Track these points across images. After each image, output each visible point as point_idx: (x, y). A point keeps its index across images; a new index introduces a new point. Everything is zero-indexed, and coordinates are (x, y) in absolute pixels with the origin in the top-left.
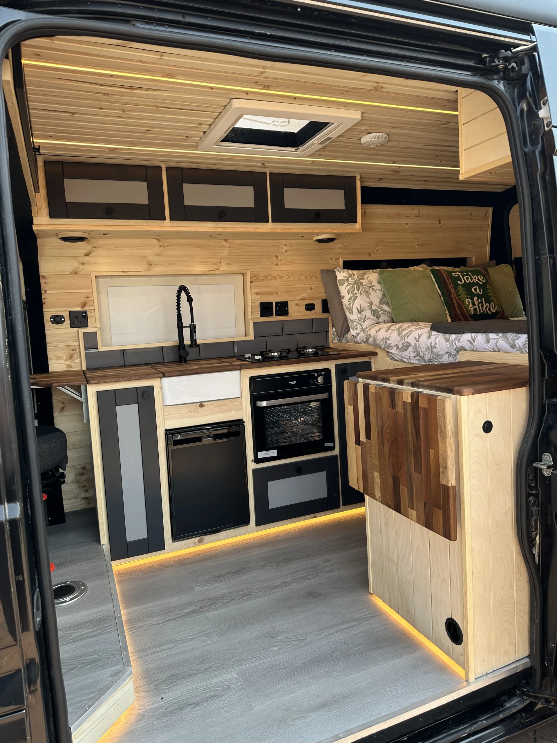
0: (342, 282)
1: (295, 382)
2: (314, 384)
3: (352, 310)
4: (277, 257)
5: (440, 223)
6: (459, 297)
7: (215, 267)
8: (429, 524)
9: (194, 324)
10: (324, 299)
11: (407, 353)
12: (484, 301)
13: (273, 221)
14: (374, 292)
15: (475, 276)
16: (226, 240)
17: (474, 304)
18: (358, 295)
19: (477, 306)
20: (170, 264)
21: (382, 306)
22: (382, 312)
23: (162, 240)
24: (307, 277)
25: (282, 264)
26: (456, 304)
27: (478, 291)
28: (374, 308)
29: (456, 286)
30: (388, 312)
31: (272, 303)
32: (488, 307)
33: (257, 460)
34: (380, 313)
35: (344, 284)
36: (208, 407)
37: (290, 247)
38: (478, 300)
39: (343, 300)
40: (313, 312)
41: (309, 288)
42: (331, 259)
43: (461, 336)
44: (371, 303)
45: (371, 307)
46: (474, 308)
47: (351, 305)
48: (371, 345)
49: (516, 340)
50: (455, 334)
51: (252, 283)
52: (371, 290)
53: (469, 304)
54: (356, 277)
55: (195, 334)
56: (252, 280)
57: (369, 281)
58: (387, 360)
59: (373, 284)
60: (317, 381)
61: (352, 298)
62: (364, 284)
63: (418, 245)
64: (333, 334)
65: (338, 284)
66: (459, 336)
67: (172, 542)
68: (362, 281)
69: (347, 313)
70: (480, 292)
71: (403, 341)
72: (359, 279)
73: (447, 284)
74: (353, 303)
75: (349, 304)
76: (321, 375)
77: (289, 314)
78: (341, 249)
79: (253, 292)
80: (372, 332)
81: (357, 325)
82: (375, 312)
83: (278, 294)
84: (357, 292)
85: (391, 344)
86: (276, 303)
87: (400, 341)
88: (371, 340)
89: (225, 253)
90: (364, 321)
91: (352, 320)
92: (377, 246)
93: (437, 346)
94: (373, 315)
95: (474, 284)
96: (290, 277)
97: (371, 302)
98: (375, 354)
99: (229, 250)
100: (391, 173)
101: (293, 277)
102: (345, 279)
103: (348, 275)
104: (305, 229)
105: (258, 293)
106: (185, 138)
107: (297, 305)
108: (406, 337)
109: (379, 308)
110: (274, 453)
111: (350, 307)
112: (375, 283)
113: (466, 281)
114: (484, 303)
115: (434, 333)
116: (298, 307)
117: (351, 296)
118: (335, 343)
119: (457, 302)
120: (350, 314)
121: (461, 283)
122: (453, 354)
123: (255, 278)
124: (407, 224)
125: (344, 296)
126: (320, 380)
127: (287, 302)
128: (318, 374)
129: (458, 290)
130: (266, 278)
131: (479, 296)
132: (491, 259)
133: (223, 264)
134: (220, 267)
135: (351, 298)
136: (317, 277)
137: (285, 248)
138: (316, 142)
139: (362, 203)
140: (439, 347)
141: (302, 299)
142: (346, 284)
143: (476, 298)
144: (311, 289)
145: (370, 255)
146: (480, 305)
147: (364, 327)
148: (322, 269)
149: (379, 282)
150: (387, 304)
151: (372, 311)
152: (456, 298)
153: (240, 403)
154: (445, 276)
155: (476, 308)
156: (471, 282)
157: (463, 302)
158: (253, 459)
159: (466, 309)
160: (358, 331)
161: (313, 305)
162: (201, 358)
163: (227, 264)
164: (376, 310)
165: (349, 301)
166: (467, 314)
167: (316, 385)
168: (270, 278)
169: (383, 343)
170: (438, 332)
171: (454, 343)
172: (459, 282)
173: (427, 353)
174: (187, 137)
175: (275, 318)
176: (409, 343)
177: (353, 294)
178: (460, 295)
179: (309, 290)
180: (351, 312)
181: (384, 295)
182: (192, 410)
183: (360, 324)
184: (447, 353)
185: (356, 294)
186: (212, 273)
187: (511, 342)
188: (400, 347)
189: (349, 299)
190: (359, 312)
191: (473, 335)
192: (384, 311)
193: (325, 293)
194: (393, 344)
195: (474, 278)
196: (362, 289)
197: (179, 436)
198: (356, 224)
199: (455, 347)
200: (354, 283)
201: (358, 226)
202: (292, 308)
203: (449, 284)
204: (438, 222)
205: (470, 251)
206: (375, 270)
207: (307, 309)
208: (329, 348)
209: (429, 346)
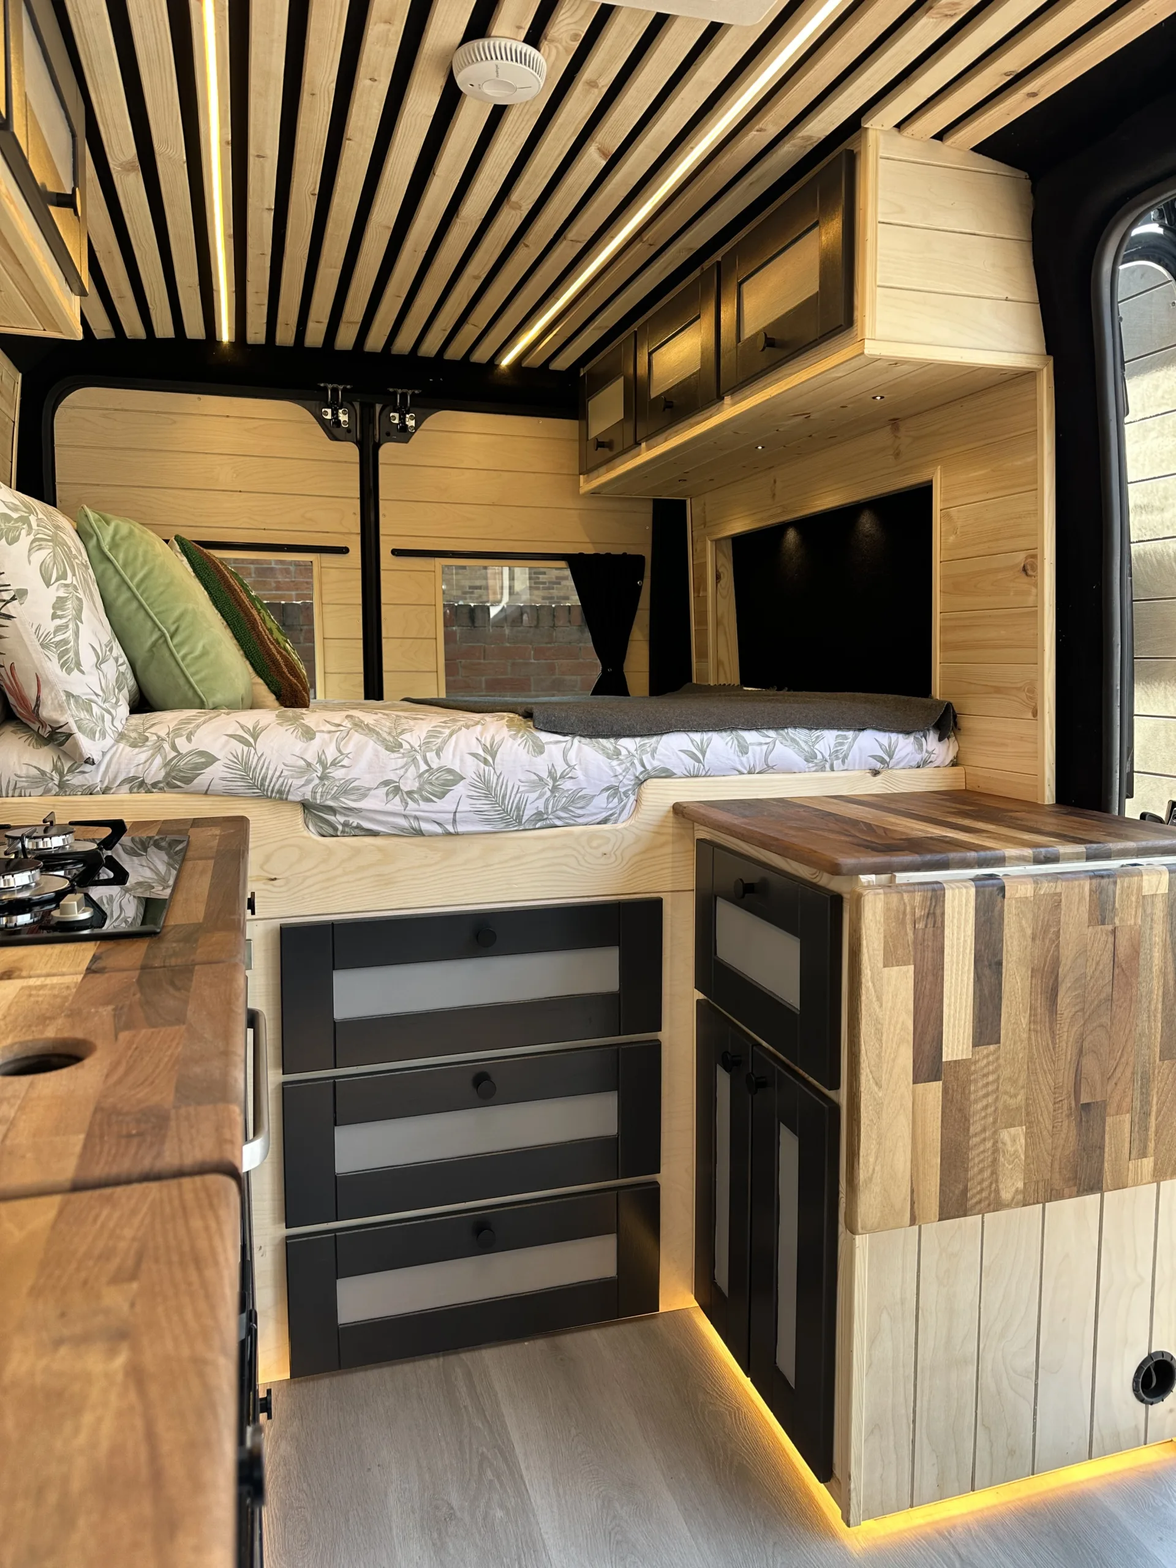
3: (77, 654)
6: (275, 637)
11: (446, 804)
29: (253, 602)
35: (16, 539)
43: (658, 742)
47: (69, 634)
48: (207, 793)
49: (815, 743)
50: (633, 736)
61: (69, 604)
66: (653, 740)
69: (50, 667)
71: (423, 767)
73: (237, 592)
74: (75, 625)
75: (58, 629)
85: (351, 781)
87: (404, 767)
88: (209, 773)
93: (578, 773)
108: (432, 754)
111: (65, 642)
117: (62, 593)
119: (278, 651)
120: (69, 671)
135: (60, 603)
140: (586, 775)
142: (26, 539)
152: (271, 638)
157: (287, 651)
165: (54, 616)
170: (565, 735)
171: (636, 762)
173: (534, 796)
176: (450, 771)
177: (66, 586)
178: (272, 630)
180: (71, 664)
185: (75, 587)
187: (806, 748)
188: (410, 785)
189: (54, 608)
191: (697, 737)
199: (638, 771)
203: (241, 594)
209: (545, 775)
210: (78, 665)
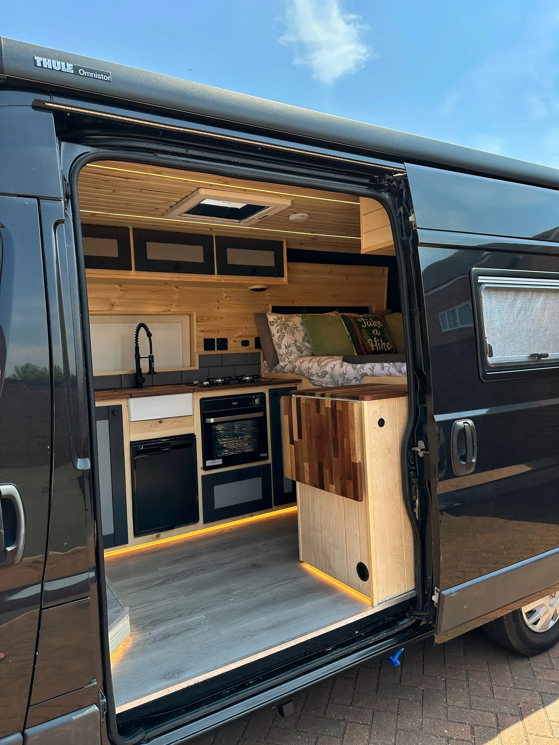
0: (273, 323)
1: (237, 403)
2: (252, 405)
3: (281, 346)
4: (218, 302)
5: (347, 279)
6: (363, 337)
7: (167, 308)
8: (344, 493)
9: (152, 355)
10: (256, 337)
11: (325, 379)
12: (381, 341)
13: (218, 274)
14: (298, 332)
15: (375, 322)
16: (177, 287)
17: (374, 343)
18: (286, 334)
19: (376, 345)
20: (129, 305)
21: (304, 343)
22: (304, 348)
23: (123, 285)
24: (243, 318)
25: (223, 308)
26: (360, 343)
27: (377, 333)
28: (298, 344)
29: (360, 328)
30: (309, 348)
31: (214, 339)
32: (385, 346)
33: (205, 468)
34: (303, 349)
35: (274, 325)
36: (166, 423)
37: (229, 293)
38: (377, 340)
39: (273, 338)
40: (248, 347)
41: (244, 328)
42: (262, 304)
43: (364, 365)
44: (296, 341)
45: (296, 344)
46: (374, 346)
47: (280, 342)
48: (297, 374)
49: (402, 367)
50: (360, 364)
51: (198, 322)
52: (295, 330)
53: (371, 343)
54: (283, 319)
55: (153, 363)
56: (198, 320)
57: (294, 323)
58: (309, 385)
59: (297, 325)
60: (254, 403)
61: (281, 337)
62: (290, 325)
63: (331, 295)
64: (265, 366)
65: (269, 324)
66: (363, 365)
67: (134, 538)
68: (289, 323)
69: (277, 348)
70: (379, 334)
71: (322, 370)
72: (286, 321)
73: (354, 327)
74: (282, 341)
75: (278, 341)
76: (257, 397)
77: (228, 349)
78: (270, 297)
79: (199, 330)
80: (298, 364)
81: (285, 358)
82: (299, 348)
83: (219, 332)
84: (285, 332)
85: (312, 372)
86: (218, 339)
87: (319, 370)
88: (296, 369)
89: (176, 297)
90: (291, 355)
91: (281, 354)
92: (298, 295)
93: (348, 373)
94: (298, 350)
95: (374, 328)
96: (229, 318)
97: (296, 339)
98: (300, 381)
99: (179, 295)
100: (310, 240)
101: (231, 318)
102: (275, 321)
103: (277, 318)
104: (244, 281)
105: (202, 331)
106: (155, 209)
107: (235, 341)
108: (324, 367)
109: (302, 345)
110: (219, 462)
111: (279, 344)
112: (298, 325)
113: (368, 325)
114: (382, 342)
115: (345, 363)
116: (235, 343)
117: (280, 334)
118: (266, 373)
119: (362, 342)
120: (279, 349)
121: (364, 327)
122: (359, 379)
123: (201, 318)
124: (322, 279)
125: (274, 335)
126: (257, 401)
127: (227, 339)
128: (255, 397)
129: (362, 331)
130: (209, 318)
131: (378, 337)
132: (387, 308)
133: (173, 306)
134: (171, 308)
135: (279, 336)
136: (251, 319)
137: (225, 294)
138: (256, 218)
139: (288, 261)
140: (349, 373)
141: (239, 337)
142: (275, 325)
143: (375, 338)
144: (246, 328)
145: (293, 302)
146: (379, 344)
147: (291, 360)
148: (255, 312)
149: (302, 324)
150: (309, 342)
151: (297, 347)
152: (361, 338)
153: (192, 420)
154: (352, 321)
155: (376, 346)
156: (372, 326)
157: (366, 341)
158: (202, 467)
159: (368, 346)
160: (286, 363)
161: (248, 341)
162: (154, 385)
163: (177, 306)
164: (300, 346)
165: (278, 339)
166: (369, 351)
167: (254, 405)
168: (212, 318)
169: (306, 372)
170: (348, 363)
171: (359, 371)
172: (362, 325)
173: (340, 379)
174: (156, 209)
175: (216, 352)
176: (326, 371)
177: (281, 333)
178: (364, 336)
179: (245, 329)
180: (280, 348)
181: (306, 335)
182: (153, 426)
183: (287, 357)
184: (355, 378)
185: (284, 333)
186: (165, 313)
187: (399, 368)
188: (320, 374)
189: (278, 337)
190: (286, 348)
191: (373, 364)
192: (306, 347)
193: (258, 332)
194: (314, 373)
195: (374, 323)
196: (288, 330)
197: (142, 447)
198: (283, 278)
199: (360, 373)
200: (282, 324)
201: (285, 280)
202: (231, 344)
203: (355, 328)
204: (346, 278)
205: (371, 301)
206: (298, 315)
207: (243, 345)
208: (261, 377)
209: (342, 374)
210: (281, 348)
